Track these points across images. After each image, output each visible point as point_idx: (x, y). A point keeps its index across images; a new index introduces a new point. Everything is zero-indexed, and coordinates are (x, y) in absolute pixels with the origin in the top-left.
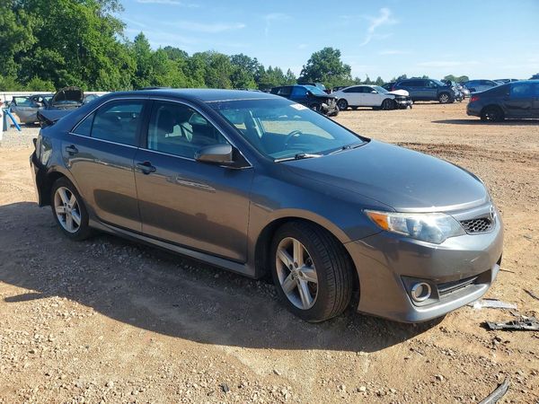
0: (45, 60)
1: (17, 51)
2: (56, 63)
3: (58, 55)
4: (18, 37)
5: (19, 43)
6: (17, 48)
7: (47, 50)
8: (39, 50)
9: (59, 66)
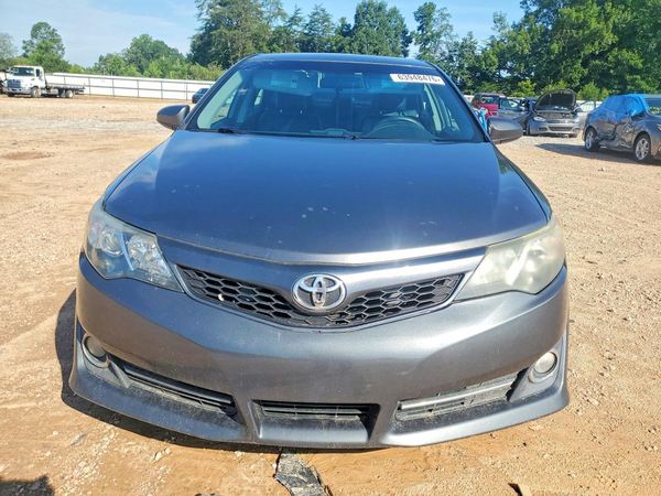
0: (618, 63)
1: (587, 53)
2: (631, 67)
3: (636, 56)
4: (595, 36)
5: (593, 43)
6: (588, 49)
7: (624, 51)
8: (615, 51)
9: (633, 70)
